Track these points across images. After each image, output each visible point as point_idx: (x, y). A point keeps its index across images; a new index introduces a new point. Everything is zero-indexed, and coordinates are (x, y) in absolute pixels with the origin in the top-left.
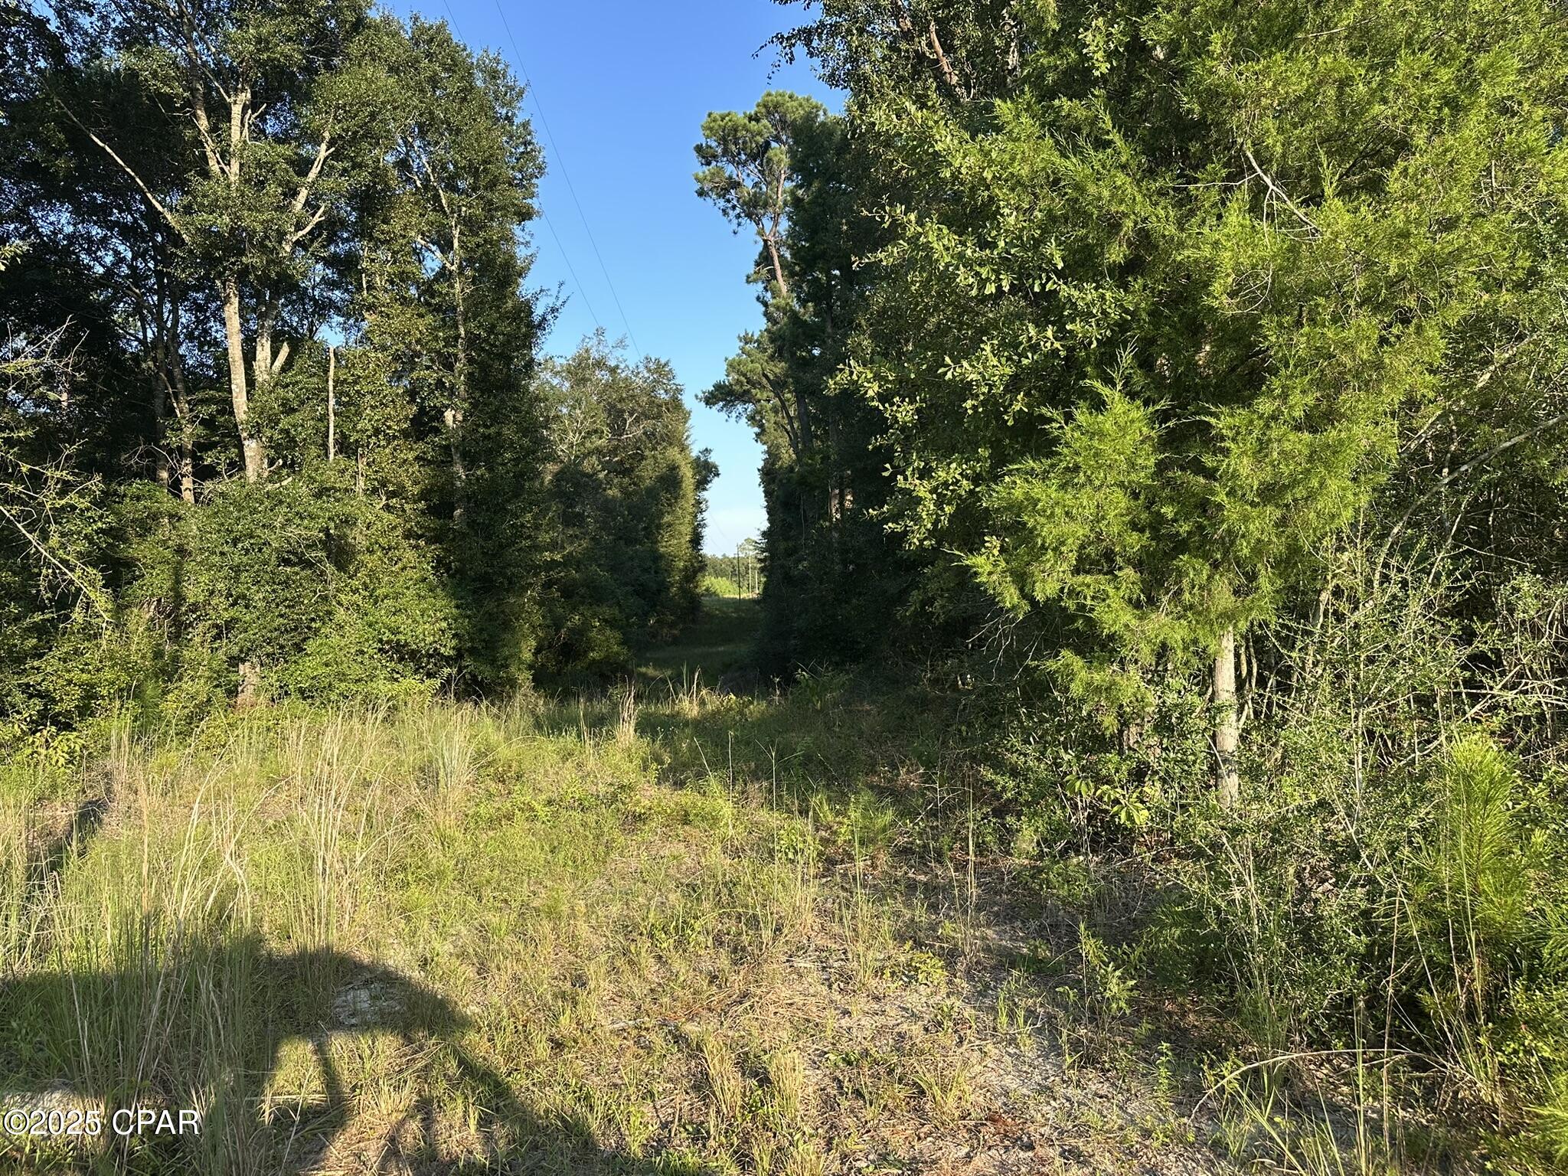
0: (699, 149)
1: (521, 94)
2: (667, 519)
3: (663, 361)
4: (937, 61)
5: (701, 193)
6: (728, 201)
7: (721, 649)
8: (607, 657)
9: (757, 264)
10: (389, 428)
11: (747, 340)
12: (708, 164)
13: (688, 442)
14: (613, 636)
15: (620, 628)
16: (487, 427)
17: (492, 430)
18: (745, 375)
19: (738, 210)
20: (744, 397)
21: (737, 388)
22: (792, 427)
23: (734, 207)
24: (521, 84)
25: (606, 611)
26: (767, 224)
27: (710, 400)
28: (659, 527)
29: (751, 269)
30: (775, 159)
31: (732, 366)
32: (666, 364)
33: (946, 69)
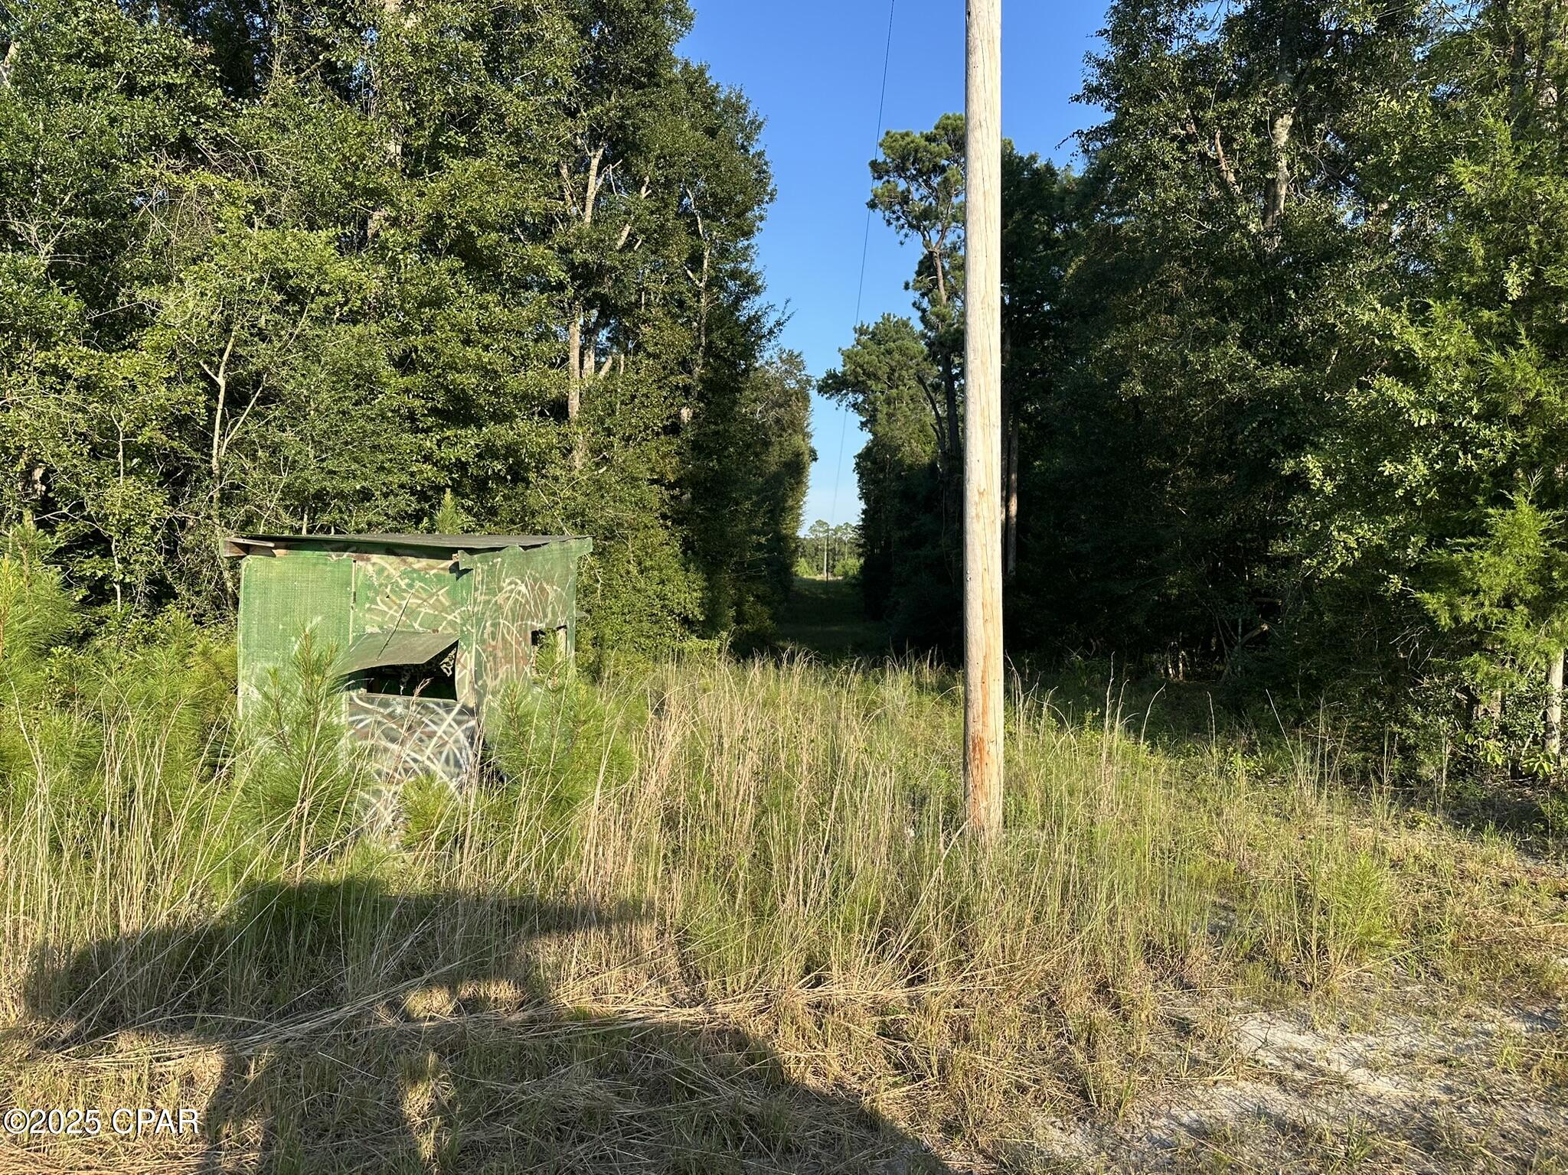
0: (874, 165)
1: (759, 126)
2: (790, 503)
3: (796, 353)
4: (1217, 162)
5: (872, 205)
6: (894, 212)
7: (836, 628)
8: (759, 630)
9: (919, 273)
10: (655, 424)
11: (861, 331)
12: (880, 178)
13: (808, 430)
14: (765, 611)
15: (769, 604)
16: (716, 424)
17: (721, 427)
18: (861, 366)
19: (902, 221)
20: (858, 386)
21: (851, 378)
22: (941, 427)
23: (898, 219)
24: (760, 119)
25: (762, 589)
26: (935, 237)
27: (823, 389)
28: (783, 510)
29: (911, 277)
30: (953, 180)
31: (848, 356)
32: (799, 355)
33: (1224, 168)
